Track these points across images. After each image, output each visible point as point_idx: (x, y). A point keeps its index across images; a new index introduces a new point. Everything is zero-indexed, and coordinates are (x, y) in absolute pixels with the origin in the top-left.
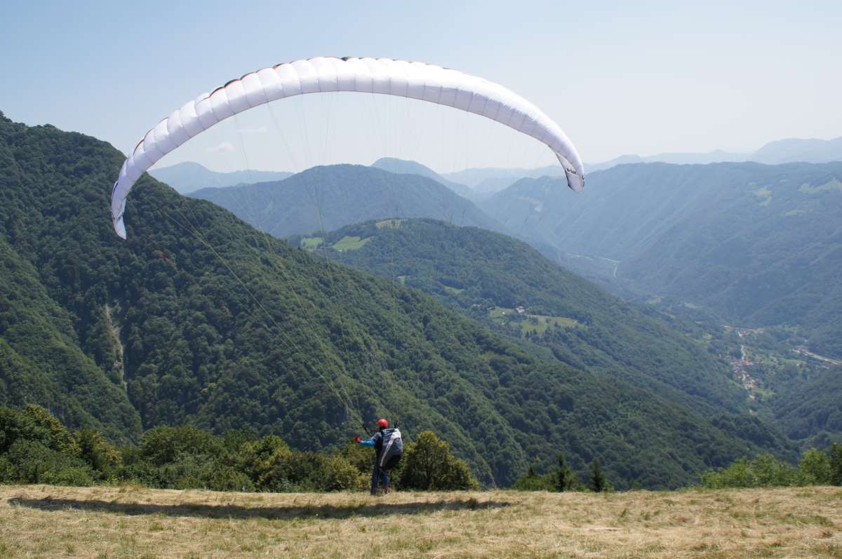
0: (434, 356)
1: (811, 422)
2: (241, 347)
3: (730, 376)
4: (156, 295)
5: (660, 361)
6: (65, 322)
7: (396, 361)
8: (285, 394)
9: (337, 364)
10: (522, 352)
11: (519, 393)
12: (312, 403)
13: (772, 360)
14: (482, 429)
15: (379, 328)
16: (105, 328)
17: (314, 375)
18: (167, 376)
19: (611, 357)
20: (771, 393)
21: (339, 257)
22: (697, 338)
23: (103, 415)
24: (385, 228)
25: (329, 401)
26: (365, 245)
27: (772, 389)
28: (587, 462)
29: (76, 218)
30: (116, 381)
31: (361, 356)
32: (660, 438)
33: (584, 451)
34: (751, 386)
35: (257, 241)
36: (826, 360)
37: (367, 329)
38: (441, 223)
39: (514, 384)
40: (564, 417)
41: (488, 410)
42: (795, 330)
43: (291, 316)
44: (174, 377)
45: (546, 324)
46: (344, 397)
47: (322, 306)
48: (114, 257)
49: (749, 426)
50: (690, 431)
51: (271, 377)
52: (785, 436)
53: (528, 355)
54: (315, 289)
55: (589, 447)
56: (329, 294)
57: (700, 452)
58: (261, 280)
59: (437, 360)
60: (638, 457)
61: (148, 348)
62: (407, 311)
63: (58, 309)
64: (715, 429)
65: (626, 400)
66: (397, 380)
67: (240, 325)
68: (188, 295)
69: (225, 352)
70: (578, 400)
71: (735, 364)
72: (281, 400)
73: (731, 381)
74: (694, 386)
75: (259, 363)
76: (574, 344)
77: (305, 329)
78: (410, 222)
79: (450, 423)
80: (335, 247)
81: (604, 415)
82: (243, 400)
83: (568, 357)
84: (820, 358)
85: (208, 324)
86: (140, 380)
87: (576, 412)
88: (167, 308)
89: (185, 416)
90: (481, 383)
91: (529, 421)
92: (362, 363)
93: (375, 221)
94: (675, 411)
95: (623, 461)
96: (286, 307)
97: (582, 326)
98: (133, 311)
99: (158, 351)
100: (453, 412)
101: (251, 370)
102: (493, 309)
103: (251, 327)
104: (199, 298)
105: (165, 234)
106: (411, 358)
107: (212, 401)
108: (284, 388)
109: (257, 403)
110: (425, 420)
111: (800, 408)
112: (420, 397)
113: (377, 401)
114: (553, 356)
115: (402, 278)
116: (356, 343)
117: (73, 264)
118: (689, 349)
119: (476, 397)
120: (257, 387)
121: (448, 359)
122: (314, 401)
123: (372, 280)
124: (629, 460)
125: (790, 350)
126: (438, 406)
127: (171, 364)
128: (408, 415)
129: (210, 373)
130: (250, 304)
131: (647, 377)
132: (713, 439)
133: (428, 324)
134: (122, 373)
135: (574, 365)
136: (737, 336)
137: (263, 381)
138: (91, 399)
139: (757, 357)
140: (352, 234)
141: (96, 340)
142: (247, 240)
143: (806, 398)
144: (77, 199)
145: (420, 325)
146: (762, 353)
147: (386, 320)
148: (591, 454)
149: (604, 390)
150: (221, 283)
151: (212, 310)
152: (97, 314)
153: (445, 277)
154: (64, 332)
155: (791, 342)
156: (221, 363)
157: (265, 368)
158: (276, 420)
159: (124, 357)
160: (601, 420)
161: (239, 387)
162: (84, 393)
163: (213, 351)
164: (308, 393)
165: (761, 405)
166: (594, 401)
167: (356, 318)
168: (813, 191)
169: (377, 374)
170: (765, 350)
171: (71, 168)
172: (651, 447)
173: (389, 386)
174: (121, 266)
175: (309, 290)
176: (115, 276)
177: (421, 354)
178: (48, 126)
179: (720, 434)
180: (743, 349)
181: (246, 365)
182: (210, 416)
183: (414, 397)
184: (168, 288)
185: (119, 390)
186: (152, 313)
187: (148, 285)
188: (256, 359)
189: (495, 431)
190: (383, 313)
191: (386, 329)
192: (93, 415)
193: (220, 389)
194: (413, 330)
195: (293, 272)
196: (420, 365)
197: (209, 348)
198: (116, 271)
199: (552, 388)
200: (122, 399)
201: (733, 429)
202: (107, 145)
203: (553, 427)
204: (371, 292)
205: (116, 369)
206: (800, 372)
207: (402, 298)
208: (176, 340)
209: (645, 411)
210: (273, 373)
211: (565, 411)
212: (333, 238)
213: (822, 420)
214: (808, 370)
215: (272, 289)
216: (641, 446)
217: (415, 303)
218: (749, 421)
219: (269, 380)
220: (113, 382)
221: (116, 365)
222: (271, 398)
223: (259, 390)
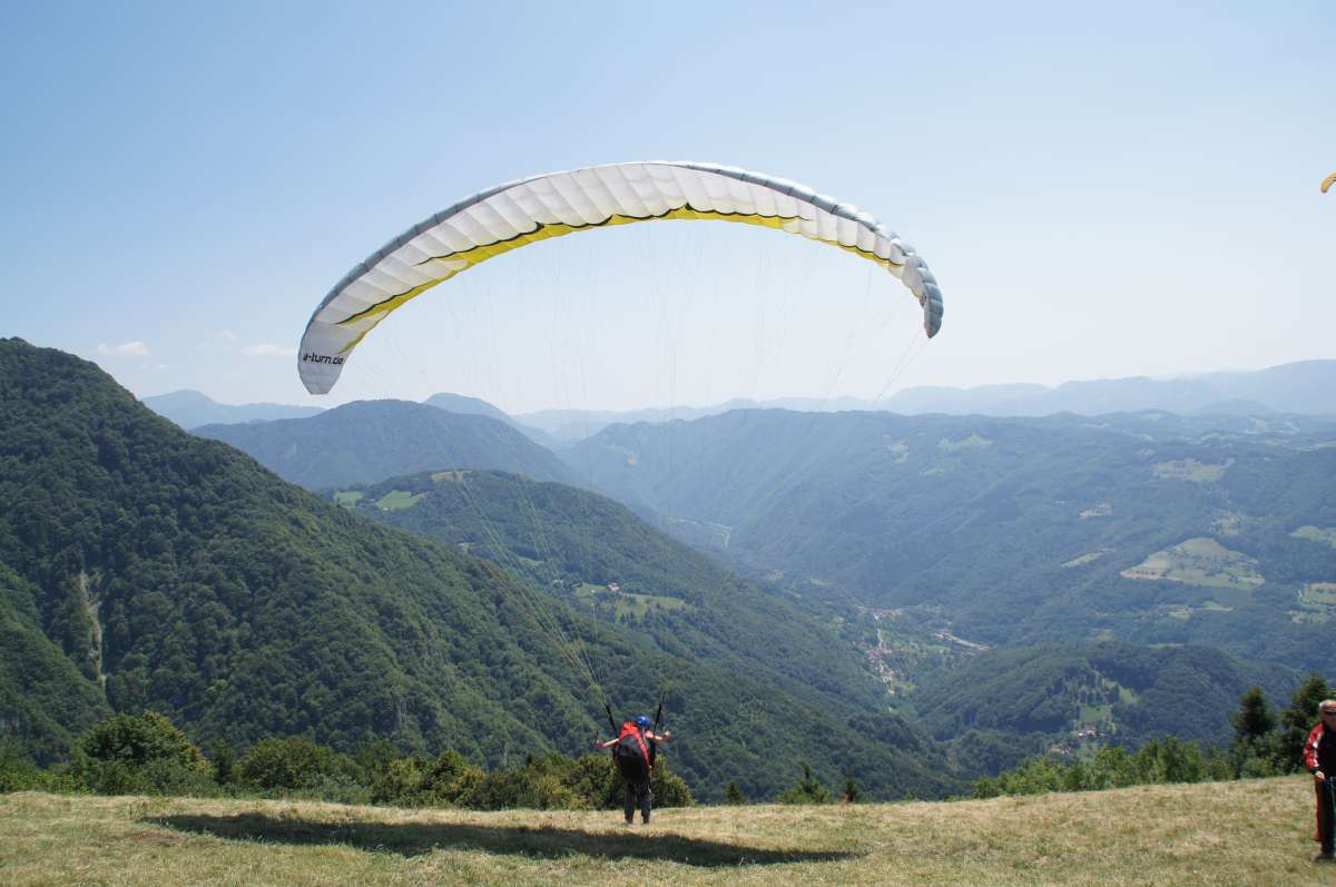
0: (510, 646)
1: (957, 719)
2: (261, 633)
3: (866, 668)
4: (149, 562)
5: (784, 651)
6: (23, 596)
7: (461, 652)
8: (318, 695)
9: (386, 655)
10: (620, 640)
11: (616, 692)
12: (355, 706)
13: (913, 647)
14: (572, 739)
15: (441, 609)
16: (80, 605)
17: (357, 669)
18: (160, 670)
19: (725, 646)
20: (913, 687)
21: (383, 517)
22: (827, 622)
23: (72, 721)
24: (444, 480)
25: (375, 705)
26: (418, 503)
27: (913, 681)
28: (701, 778)
29: (47, 460)
30: (91, 676)
31: (417, 645)
32: (790, 745)
33: (698, 763)
34: (890, 678)
35: (282, 495)
36: (972, 645)
37: (425, 610)
38: (514, 478)
39: (611, 681)
40: (672, 721)
41: (579, 714)
42: (938, 610)
43: (328, 593)
44: (170, 671)
45: (646, 605)
46: (395, 698)
47: (367, 580)
48: (95, 512)
49: (891, 726)
50: (825, 735)
51: (300, 673)
52: (932, 738)
53: (626, 645)
54: (359, 559)
55: (704, 758)
56: (377, 565)
57: (836, 761)
58: (289, 546)
59: (514, 651)
60: (764, 769)
61: (135, 633)
62: (476, 588)
63: (16, 579)
64: (852, 732)
65: (748, 699)
66: (463, 677)
67: (260, 604)
68: (193, 563)
69: (240, 639)
70: (690, 701)
71: (872, 653)
72: (314, 703)
73: (868, 674)
74: (825, 680)
75: (283, 654)
76: (682, 630)
77: (346, 611)
78: (475, 475)
79: (531, 731)
80: (377, 504)
81: (722, 717)
82: (264, 702)
83: (673, 645)
84: (965, 643)
85: (217, 601)
86: (124, 676)
87: (689, 715)
88: (163, 580)
89: (184, 723)
90: (569, 680)
92: (419, 654)
93: (430, 473)
94: (807, 711)
95: (746, 775)
96: (322, 581)
97: (690, 608)
98: (118, 582)
99: (150, 636)
100: (533, 717)
101: (275, 664)
102: (581, 586)
103: (276, 606)
104: (207, 568)
105: (164, 483)
106: (481, 648)
107: (222, 704)
108: (318, 687)
109: (282, 706)
110: (499, 727)
111: (945, 703)
112: (492, 699)
113: (438, 704)
114: (656, 645)
115: (465, 546)
116: (411, 628)
117: (38, 519)
118: (819, 635)
119: (563, 698)
120: (281, 685)
121: (527, 649)
122: (357, 704)
123: (431, 548)
124: (752, 773)
125: (932, 635)
126: (515, 710)
127: (165, 654)
128: (478, 721)
129: (219, 666)
130: (274, 577)
131: (769, 670)
132: (851, 743)
133: (502, 606)
134: (99, 664)
135: (682, 656)
136: (872, 619)
137: (290, 678)
138: (55, 699)
139: (897, 644)
140: (401, 489)
141: (66, 621)
142: (271, 493)
143: (952, 691)
144: (49, 435)
145: (493, 606)
146: (901, 638)
147: (448, 600)
148: (707, 767)
149: (721, 686)
150: (236, 548)
151: (225, 583)
152: (69, 586)
153: (519, 545)
154: (22, 611)
155: (933, 625)
156: (234, 653)
157: (293, 660)
158: (306, 729)
159: (103, 644)
160: (719, 725)
161: (258, 685)
162: (46, 692)
163: (223, 638)
164: (348, 693)
165: (901, 701)
166: (710, 701)
167: (411, 597)
168: (953, 447)
169: (438, 669)
170: (904, 635)
171: (43, 395)
172: (779, 757)
173: (454, 684)
174: (103, 523)
175: (350, 559)
176: (95, 536)
177: (494, 643)
178: (16, 339)
179: (858, 738)
180: (880, 634)
181: (267, 656)
182: (218, 724)
183: (485, 699)
184: (165, 554)
185: (94, 688)
186: (142, 586)
187: (140, 550)
188: (281, 648)
189: (588, 740)
190: (444, 589)
191: (449, 611)
192: (58, 722)
193: (233, 688)
194: (484, 612)
195: (330, 536)
196: (492, 657)
197: (219, 634)
198: (96, 530)
199: (659, 686)
200: (99, 700)
201: (872, 731)
202: (93, 366)
204: (430, 563)
205: (91, 660)
206: (944, 660)
207: (468, 571)
208: (174, 622)
209: (771, 712)
210: (303, 667)
211: (674, 714)
212: (376, 493)
213: (969, 716)
214: (952, 657)
215: (304, 557)
216: (767, 754)
217: (486, 577)
218: (890, 720)
219: (298, 677)
220: (86, 677)
221: (91, 655)
222: (300, 700)
223: (285, 690)
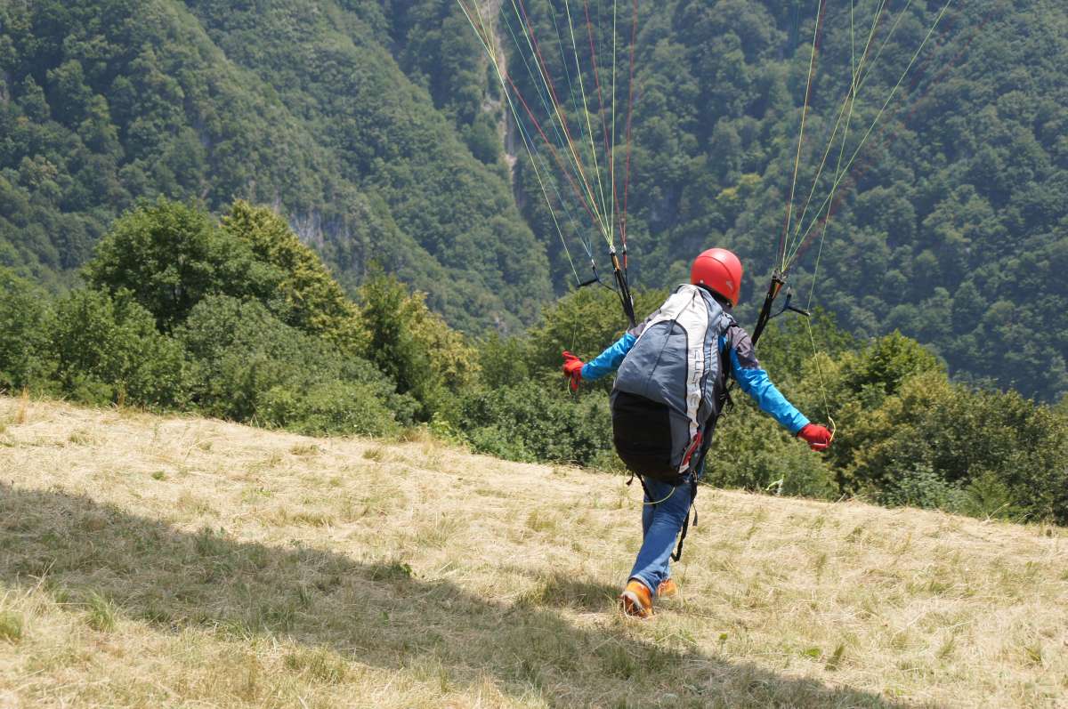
2: (841, 70)
18: (623, 148)
23: (449, 246)
30: (485, 154)
44: (644, 152)
69: (794, 83)
72: (953, 234)
82: (838, 227)
86: (550, 156)
99: (602, 72)
107: (747, 228)
108: (964, 199)
109: (879, 238)
120: (880, 191)
127: (634, 113)
129: (746, 145)
134: (502, 131)
137: (901, 176)
138: (417, 200)
141: (434, 34)
156: (780, 115)
157: (910, 134)
158: (933, 294)
159: (508, 84)
161: (829, 189)
162: (398, 182)
163: (756, 81)
185: (494, 179)
188: (885, 107)
192: (423, 245)
193: (773, 192)
197: (748, 72)
200: (501, 205)
205: (486, 117)
208: (654, 42)
210: (934, 152)
219: (920, 173)
220: (476, 156)
221: (487, 109)
222: (920, 226)
223: (886, 202)
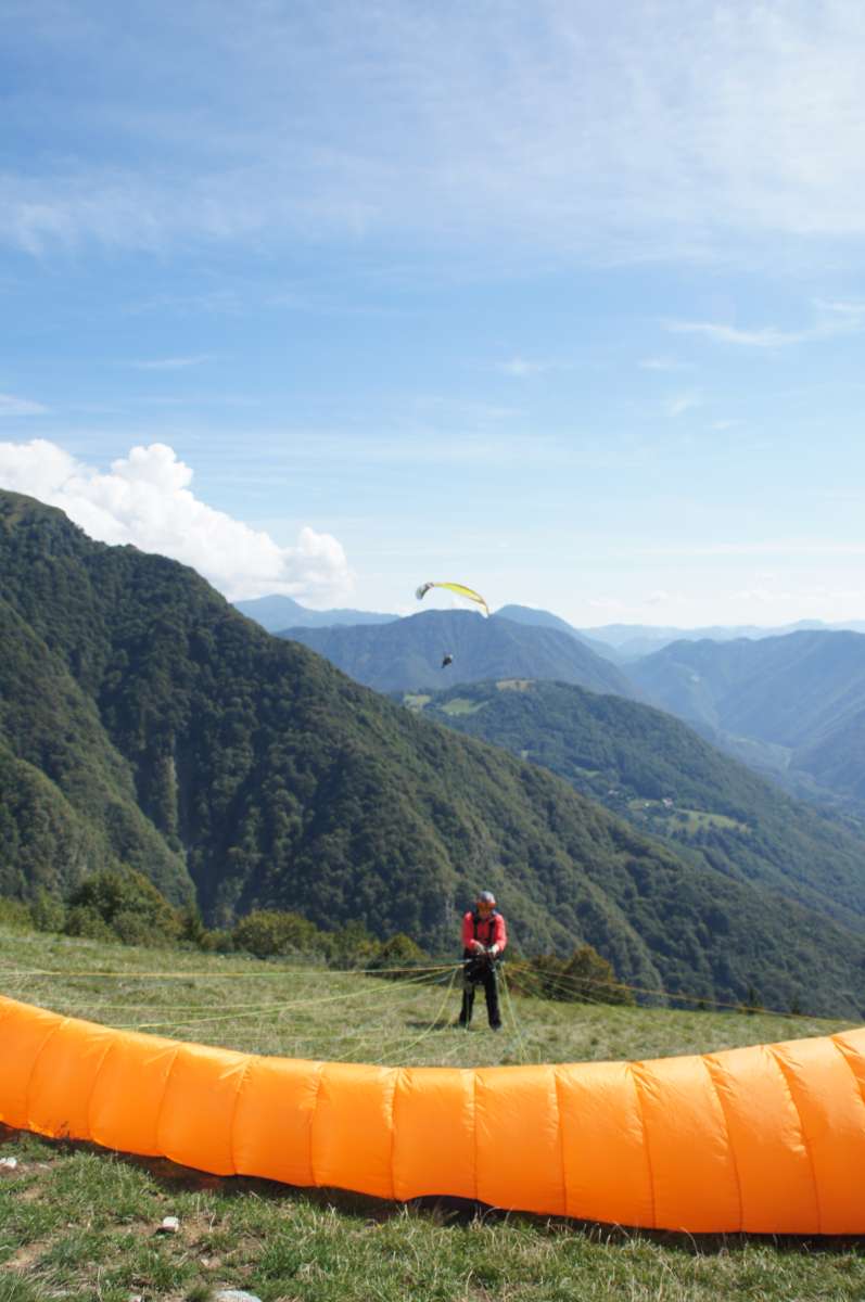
0: (559, 852)
4: (230, 750)
5: (839, 879)
6: (124, 773)
7: (510, 854)
9: (438, 852)
10: (668, 854)
11: (661, 906)
12: (405, 897)
14: (613, 949)
15: (493, 811)
17: (410, 863)
19: (778, 869)
21: (449, 721)
24: (508, 689)
25: (425, 898)
26: (481, 710)
31: (468, 845)
32: (835, 977)
35: (351, 694)
37: (479, 811)
38: (577, 689)
39: (656, 894)
40: (715, 940)
41: (622, 924)
43: (388, 789)
45: (699, 822)
46: (444, 894)
47: (425, 779)
48: (186, 702)
51: (357, 862)
53: (674, 859)
54: (419, 758)
55: (745, 981)
56: (436, 766)
58: (355, 742)
59: (562, 858)
62: (529, 794)
65: (794, 925)
66: (511, 878)
68: (267, 753)
70: (735, 921)
72: (368, 891)
75: (344, 843)
76: (732, 849)
77: (404, 807)
78: (538, 686)
79: (572, 936)
80: (446, 708)
81: (766, 941)
82: (322, 886)
83: (725, 865)
85: (288, 791)
87: (731, 936)
88: (241, 767)
90: (615, 890)
91: (671, 942)
92: (469, 852)
93: (495, 681)
94: (855, 942)
96: (383, 777)
97: (743, 828)
98: (202, 767)
100: (576, 923)
101: (335, 851)
102: (633, 799)
104: (280, 759)
105: (247, 679)
106: (530, 851)
109: (339, 891)
110: (542, 931)
112: (537, 902)
114: (706, 863)
115: (525, 754)
116: (464, 828)
117: (139, 706)
119: (607, 907)
121: (576, 856)
122: (408, 896)
123: (488, 752)
126: (559, 915)
128: (522, 922)
131: (822, 897)
133: (554, 812)
135: (732, 876)
137: (347, 866)
140: (467, 694)
142: (342, 692)
145: (545, 813)
147: (502, 804)
149: (767, 910)
150: (307, 742)
151: (294, 773)
152: (160, 767)
153: (577, 755)
157: (352, 849)
160: (762, 947)
164: (400, 885)
166: (754, 923)
167: (466, 798)
169: (486, 868)
173: (502, 884)
174: (192, 712)
175: (411, 758)
176: (185, 724)
177: (543, 849)
178: (129, 546)
181: (329, 844)
183: (530, 901)
184: (243, 743)
185: (177, 860)
186: (223, 771)
187: (222, 738)
189: (628, 951)
190: (499, 793)
191: (501, 814)
194: (535, 817)
195: (393, 735)
196: (540, 862)
198: (187, 718)
199: (702, 903)
200: (180, 870)
203: (701, 952)
204: (486, 767)
207: (524, 777)
209: (818, 940)
211: (717, 933)
212: (443, 698)
215: (368, 753)
216: (811, 983)
217: (539, 785)
219: (355, 865)
220: (172, 849)
222: (355, 887)
223: (342, 877)
